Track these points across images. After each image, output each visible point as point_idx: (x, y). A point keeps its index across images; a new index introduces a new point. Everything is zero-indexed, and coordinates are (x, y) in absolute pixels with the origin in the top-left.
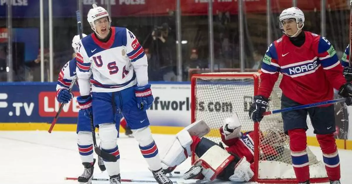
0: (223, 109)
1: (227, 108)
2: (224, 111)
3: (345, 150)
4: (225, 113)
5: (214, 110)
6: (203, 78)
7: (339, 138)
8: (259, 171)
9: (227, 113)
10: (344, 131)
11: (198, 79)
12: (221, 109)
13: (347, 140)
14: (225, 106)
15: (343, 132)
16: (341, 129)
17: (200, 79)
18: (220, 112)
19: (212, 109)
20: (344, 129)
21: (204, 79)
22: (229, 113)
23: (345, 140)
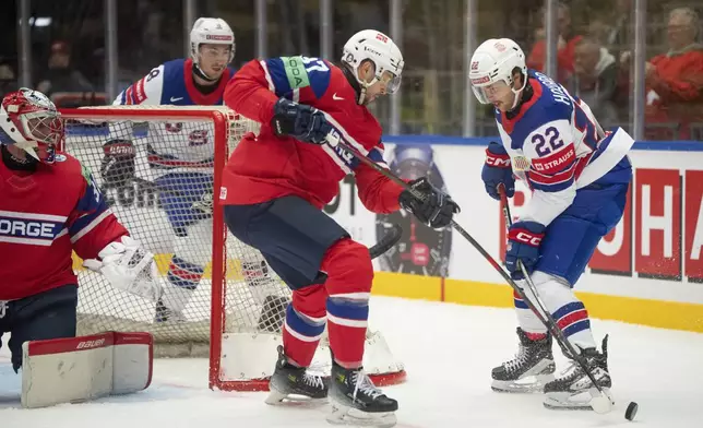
0: (141, 198)
1: (151, 197)
2: (141, 205)
3: (443, 304)
4: (145, 210)
5: (117, 203)
6: (83, 119)
7: (428, 272)
8: (222, 359)
9: (150, 211)
10: (441, 256)
11: (69, 121)
12: (136, 200)
13: (446, 279)
14: (146, 193)
15: (439, 259)
16: (433, 251)
17: (75, 122)
18: (132, 208)
19: (112, 199)
20: (441, 251)
21: (87, 122)
22: (156, 209)
23: (443, 278)
